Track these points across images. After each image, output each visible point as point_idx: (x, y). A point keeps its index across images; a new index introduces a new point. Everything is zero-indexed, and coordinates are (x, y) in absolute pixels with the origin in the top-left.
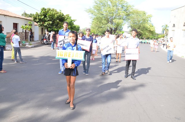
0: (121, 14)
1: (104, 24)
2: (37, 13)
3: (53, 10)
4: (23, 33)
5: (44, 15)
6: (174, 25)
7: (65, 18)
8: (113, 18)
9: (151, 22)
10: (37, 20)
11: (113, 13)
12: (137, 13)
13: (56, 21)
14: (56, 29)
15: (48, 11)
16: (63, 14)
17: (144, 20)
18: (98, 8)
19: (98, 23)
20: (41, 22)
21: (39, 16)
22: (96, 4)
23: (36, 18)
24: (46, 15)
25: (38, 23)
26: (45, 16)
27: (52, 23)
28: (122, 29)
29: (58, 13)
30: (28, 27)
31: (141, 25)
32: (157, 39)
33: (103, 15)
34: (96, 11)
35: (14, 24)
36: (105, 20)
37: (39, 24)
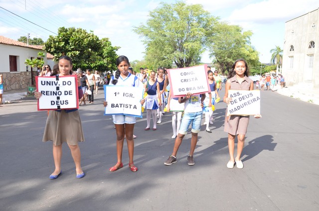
0: (196, 32)
1: (168, 53)
2: (51, 36)
3: (79, 31)
4: (28, 73)
5: (64, 40)
6: (292, 47)
7: (101, 45)
8: (183, 41)
9: (252, 45)
10: (53, 50)
11: (182, 33)
12: (226, 30)
13: (87, 50)
14: (86, 65)
15: (71, 34)
16: (98, 38)
17: (238, 42)
18: (157, 25)
19: (158, 50)
20: (59, 52)
21: (55, 42)
22: (153, 18)
23: (50, 46)
24: (69, 39)
25: (54, 55)
26: (67, 42)
27: (79, 54)
28: (200, 60)
29: (90, 36)
30: (38, 63)
31: (234, 51)
32: (262, 74)
33: (165, 36)
34: (153, 31)
35: (11, 57)
36: (170, 45)
37: (56, 57)
